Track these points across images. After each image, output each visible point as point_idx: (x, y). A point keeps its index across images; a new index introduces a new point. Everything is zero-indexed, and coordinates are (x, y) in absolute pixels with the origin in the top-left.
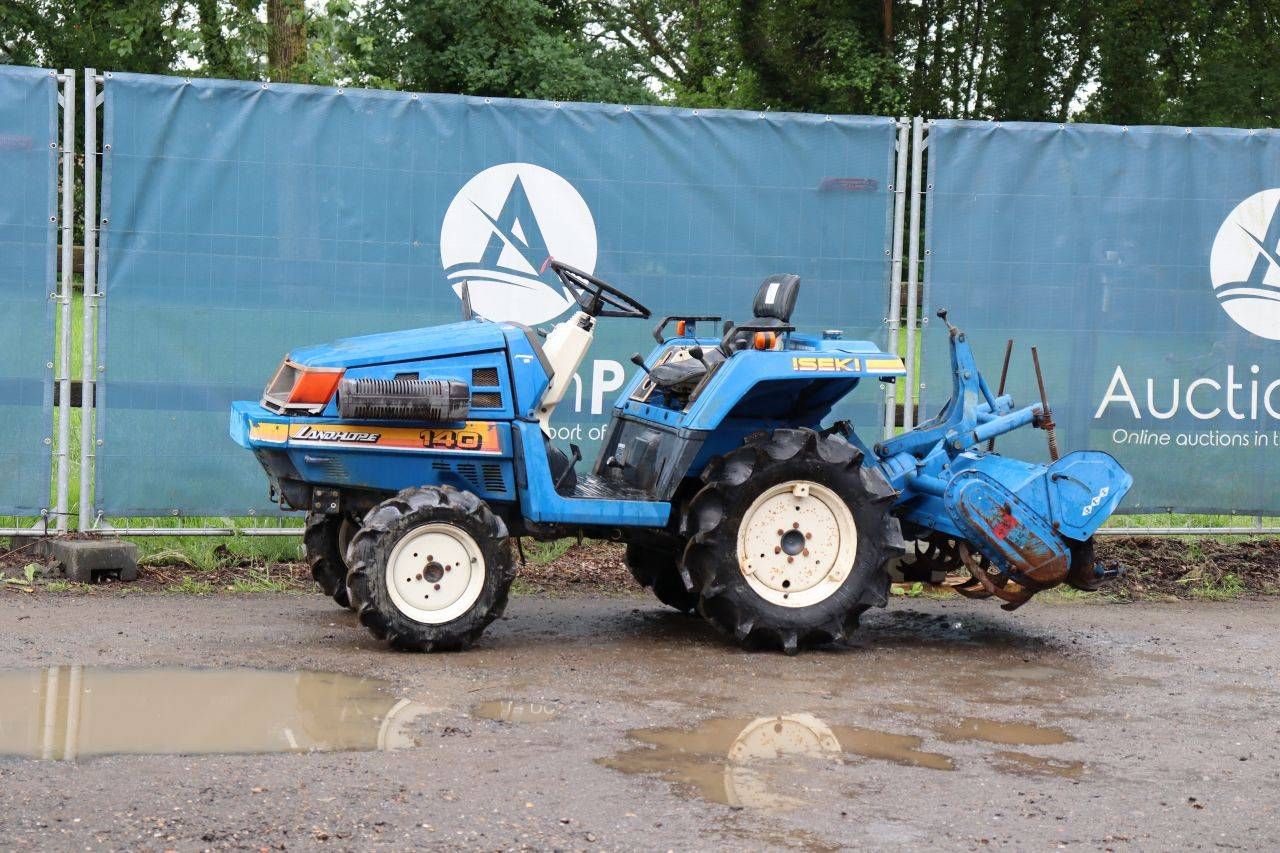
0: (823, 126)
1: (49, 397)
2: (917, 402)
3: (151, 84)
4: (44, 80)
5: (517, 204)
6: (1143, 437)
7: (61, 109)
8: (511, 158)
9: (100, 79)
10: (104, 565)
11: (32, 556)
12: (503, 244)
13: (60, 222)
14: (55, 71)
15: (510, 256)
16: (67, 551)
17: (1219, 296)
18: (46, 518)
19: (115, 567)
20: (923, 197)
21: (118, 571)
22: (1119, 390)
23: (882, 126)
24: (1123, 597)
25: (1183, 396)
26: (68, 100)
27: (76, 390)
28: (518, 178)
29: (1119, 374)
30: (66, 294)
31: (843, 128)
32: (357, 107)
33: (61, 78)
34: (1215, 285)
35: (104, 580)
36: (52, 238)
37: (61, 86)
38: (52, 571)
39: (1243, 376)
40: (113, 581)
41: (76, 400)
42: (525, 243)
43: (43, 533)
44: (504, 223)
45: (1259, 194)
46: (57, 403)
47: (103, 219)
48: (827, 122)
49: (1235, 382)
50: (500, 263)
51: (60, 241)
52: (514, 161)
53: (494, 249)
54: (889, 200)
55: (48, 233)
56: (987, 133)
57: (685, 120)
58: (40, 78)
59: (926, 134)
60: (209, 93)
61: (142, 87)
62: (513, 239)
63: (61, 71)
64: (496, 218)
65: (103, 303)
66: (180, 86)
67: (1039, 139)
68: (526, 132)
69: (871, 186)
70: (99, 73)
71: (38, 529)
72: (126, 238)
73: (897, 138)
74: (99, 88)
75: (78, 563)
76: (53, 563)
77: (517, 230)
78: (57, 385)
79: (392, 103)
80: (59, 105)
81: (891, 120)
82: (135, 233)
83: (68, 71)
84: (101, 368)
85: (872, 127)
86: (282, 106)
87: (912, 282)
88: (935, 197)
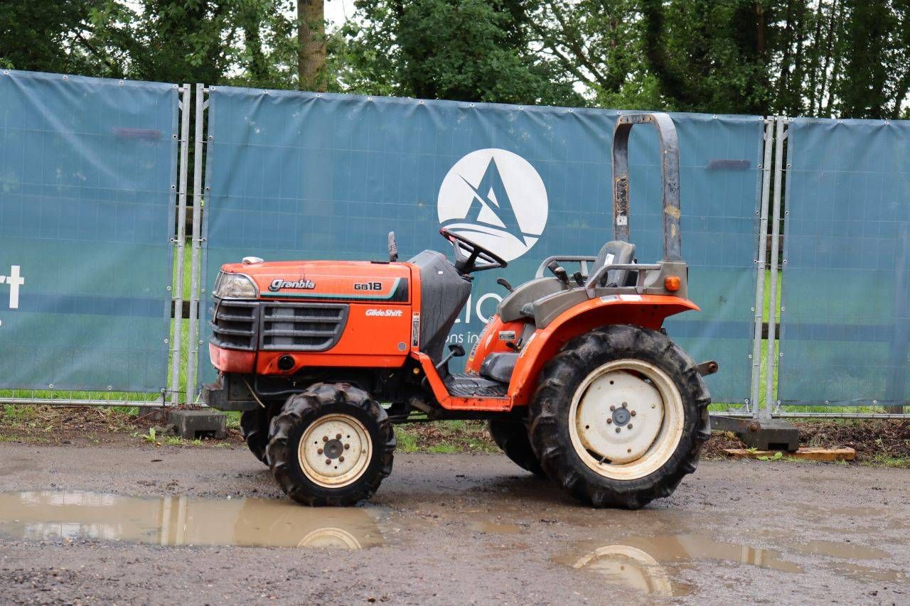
0: (712, 122)
1: (167, 310)
2: (778, 321)
3: (241, 94)
4: (170, 91)
5: (492, 178)
7: (180, 112)
8: (488, 145)
9: (206, 90)
10: (203, 427)
11: (154, 421)
12: (482, 205)
13: (178, 190)
14: (177, 86)
15: (487, 214)
16: (179, 417)
18: (164, 395)
19: (212, 429)
20: (784, 173)
21: (214, 432)
23: (754, 122)
26: (185, 106)
27: (186, 306)
28: (493, 158)
30: (181, 240)
31: (724, 123)
32: (381, 110)
33: (181, 90)
35: (203, 439)
36: (173, 200)
37: (181, 96)
38: (168, 431)
40: (210, 439)
41: (186, 314)
42: (497, 204)
43: (162, 405)
44: (482, 191)
46: (173, 316)
47: (206, 187)
48: (714, 120)
50: (479, 219)
51: (177, 204)
52: (490, 147)
53: (475, 209)
54: (759, 175)
55: (170, 197)
56: (832, 127)
57: (612, 118)
58: (167, 90)
59: (786, 128)
60: (279, 100)
61: (235, 96)
62: (488, 202)
63: (181, 86)
64: (477, 188)
65: (205, 245)
66: (260, 95)
67: (870, 131)
68: (499, 127)
69: (744, 166)
70: (206, 86)
71: (158, 402)
72: (223, 199)
73: (765, 131)
74: (206, 97)
75: (187, 426)
76: (170, 426)
77: (492, 195)
78: (173, 303)
79: (406, 107)
80: (180, 109)
81: (761, 118)
82: (227, 197)
83: (186, 86)
84: (203, 290)
85: (747, 122)
86: (329, 109)
87: (775, 234)
88: (793, 173)
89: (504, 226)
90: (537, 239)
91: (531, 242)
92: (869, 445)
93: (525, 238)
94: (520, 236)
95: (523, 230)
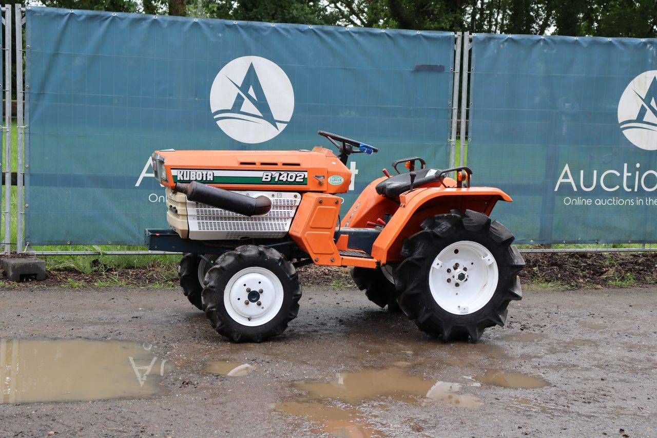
3: (52, 13)
5: (251, 78)
6: (579, 201)
7: (4, 27)
8: (247, 53)
9: (23, 9)
10: (27, 272)
12: (244, 99)
13: (4, 88)
15: (248, 106)
16: (8, 264)
17: (622, 127)
19: (33, 273)
20: (469, 75)
21: (35, 275)
22: (566, 176)
23: (447, 37)
24: (573, 286)
25: (599, 179)
26: (7, 22)
27: (14, 177)
28: (252, 63)
29: (567, 168)
30: (7, 127)
31: (425, 37)
32: (164, 25)
33: (4, 9)
34: (620, 121)
35: (27, 280)
37: (4, 14)
39: (632, 169)
40: (32, 280)
41: (14, 183)
42: (255, 98)
44: (244, 88)
45: (644, 74)
46: (4, 183)
47: (26, 86)
48: (418, 35)
49: (628, 172)
50: (242, 110)
51: (4, 98)
52: (250, 55)
53: (239, 102)
54: (451, 76)
56: (502, 40)
57: (342, 33)
59: (471, 41)
60: (82, 17)
61: (47, 14)
62: (249, 97)
63: (3, 6)
64: (240, 86)
65: (27, 132)
66: (67, 13)
67: (530, 43)
68: (256, 40)
69: (439, 69)
70: (23, 6)
72: (40, 94)
73: (455, 43)
74: (23, 14)
75: (13, 271)
76: (1, 271)
77: (251, 92)
78: (4, 175)
79: (184, 24)
80: (3, 24)
81: (452, 34)
82: (44, 93)
83: (7, 6)
84: (27, 166)
85: (442, 37)
86: (124, 25)
87: (463, 120)
88: (475, 75)
89: (260, 115)
90: (286, 125)
91: (282, 127)
92: (529, 272)
93: (278, 124)
94: (274, 122)
95: (275, 118)
